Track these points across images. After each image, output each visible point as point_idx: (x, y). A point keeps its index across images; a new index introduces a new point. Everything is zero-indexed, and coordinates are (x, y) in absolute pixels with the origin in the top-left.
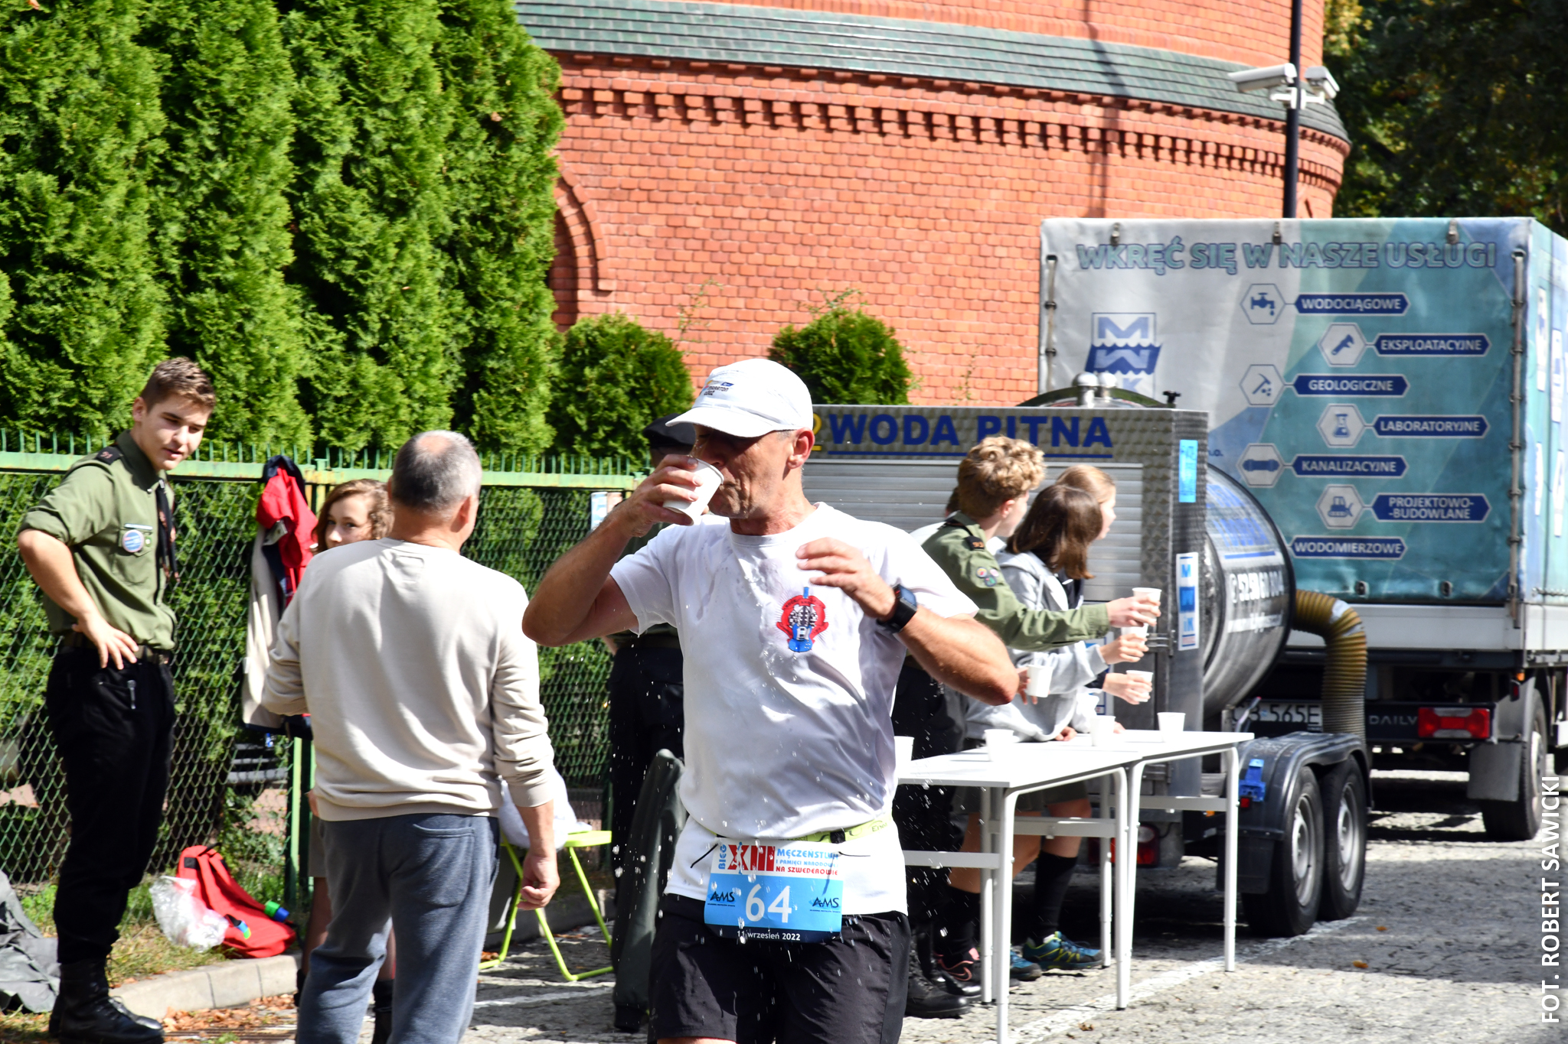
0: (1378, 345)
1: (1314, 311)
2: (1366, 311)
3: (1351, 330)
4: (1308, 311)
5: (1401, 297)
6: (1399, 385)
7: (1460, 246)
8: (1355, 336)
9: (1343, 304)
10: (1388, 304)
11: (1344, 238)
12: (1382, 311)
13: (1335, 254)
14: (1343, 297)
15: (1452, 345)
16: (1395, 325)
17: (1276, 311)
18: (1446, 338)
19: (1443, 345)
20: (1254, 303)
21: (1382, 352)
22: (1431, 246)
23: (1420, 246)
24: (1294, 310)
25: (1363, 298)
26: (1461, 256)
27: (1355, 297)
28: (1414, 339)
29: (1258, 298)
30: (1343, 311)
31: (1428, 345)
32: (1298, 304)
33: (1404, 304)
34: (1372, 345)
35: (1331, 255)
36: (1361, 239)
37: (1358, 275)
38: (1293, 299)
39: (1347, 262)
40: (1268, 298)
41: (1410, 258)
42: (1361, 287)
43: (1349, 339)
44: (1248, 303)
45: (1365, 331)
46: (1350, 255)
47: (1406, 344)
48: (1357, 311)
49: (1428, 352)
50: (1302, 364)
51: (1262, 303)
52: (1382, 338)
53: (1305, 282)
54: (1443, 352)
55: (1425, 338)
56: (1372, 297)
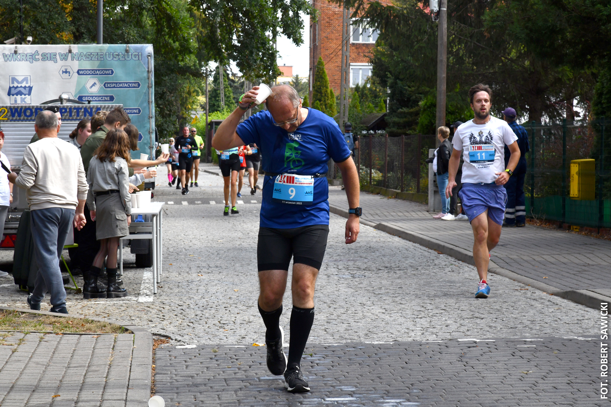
0: (104, 85)
1: (83, 74)
2: (100, 74)
3: (95, 80)
4: (81, 74)
5: (112, 70)
6: (112, 98)
7: (130, 53)
8: (97, 82)
9: (93, 72)
10: (107, 72)
11: (92, 51)
12: (105, 74)
13: (89, 56)
14: (93, 70)
15: (129, 85)
16: (110, 79)
17: (71, 75)
18: (127, 83)
19: (126, 85)
20: (63, 72)
21: (106, 88)
22: (120, 53)
23: (117, 54)
24: (77, 74)
25: (99, 70)
26: (130, 56)
27: (96, 70)
28: (116, 83)
29: (64, 70)
30: (92, 74)
31: (121, 85)
32: (78, 72)
33: (112, 72)
34: (102, 85)
35: (88, 56)
36: (98, 51)
37: (97, 63)
38: (76, 71)
39: (93, 58)
40: (68, 70)
41: (114, 57)
42: (98, 67)
43: (95, 84)
44: (61, 72)
45: (100, 81)
46: (94, 57)
47: (114, 85)
48: (97, 74)
49: (121, 87)
50: (80, 92)
51: (66, 72)
52: (105, 83)
53: (80, 65)
54: (125, 87)
55: (120, 83)
56: (102, 70)
